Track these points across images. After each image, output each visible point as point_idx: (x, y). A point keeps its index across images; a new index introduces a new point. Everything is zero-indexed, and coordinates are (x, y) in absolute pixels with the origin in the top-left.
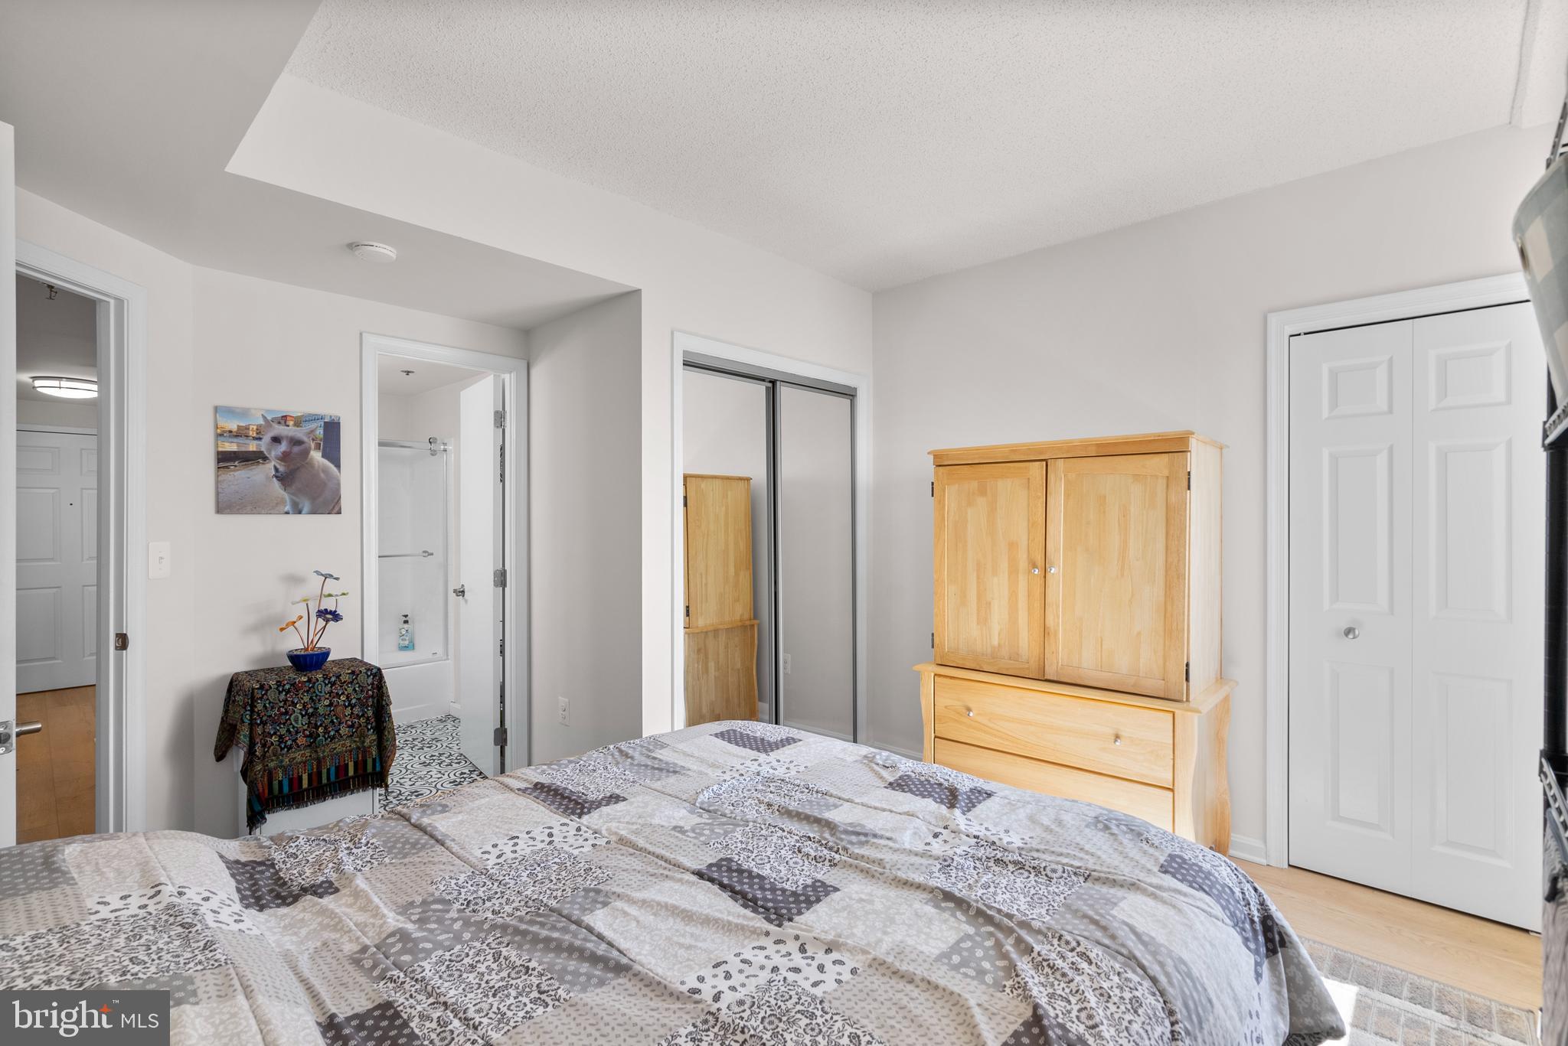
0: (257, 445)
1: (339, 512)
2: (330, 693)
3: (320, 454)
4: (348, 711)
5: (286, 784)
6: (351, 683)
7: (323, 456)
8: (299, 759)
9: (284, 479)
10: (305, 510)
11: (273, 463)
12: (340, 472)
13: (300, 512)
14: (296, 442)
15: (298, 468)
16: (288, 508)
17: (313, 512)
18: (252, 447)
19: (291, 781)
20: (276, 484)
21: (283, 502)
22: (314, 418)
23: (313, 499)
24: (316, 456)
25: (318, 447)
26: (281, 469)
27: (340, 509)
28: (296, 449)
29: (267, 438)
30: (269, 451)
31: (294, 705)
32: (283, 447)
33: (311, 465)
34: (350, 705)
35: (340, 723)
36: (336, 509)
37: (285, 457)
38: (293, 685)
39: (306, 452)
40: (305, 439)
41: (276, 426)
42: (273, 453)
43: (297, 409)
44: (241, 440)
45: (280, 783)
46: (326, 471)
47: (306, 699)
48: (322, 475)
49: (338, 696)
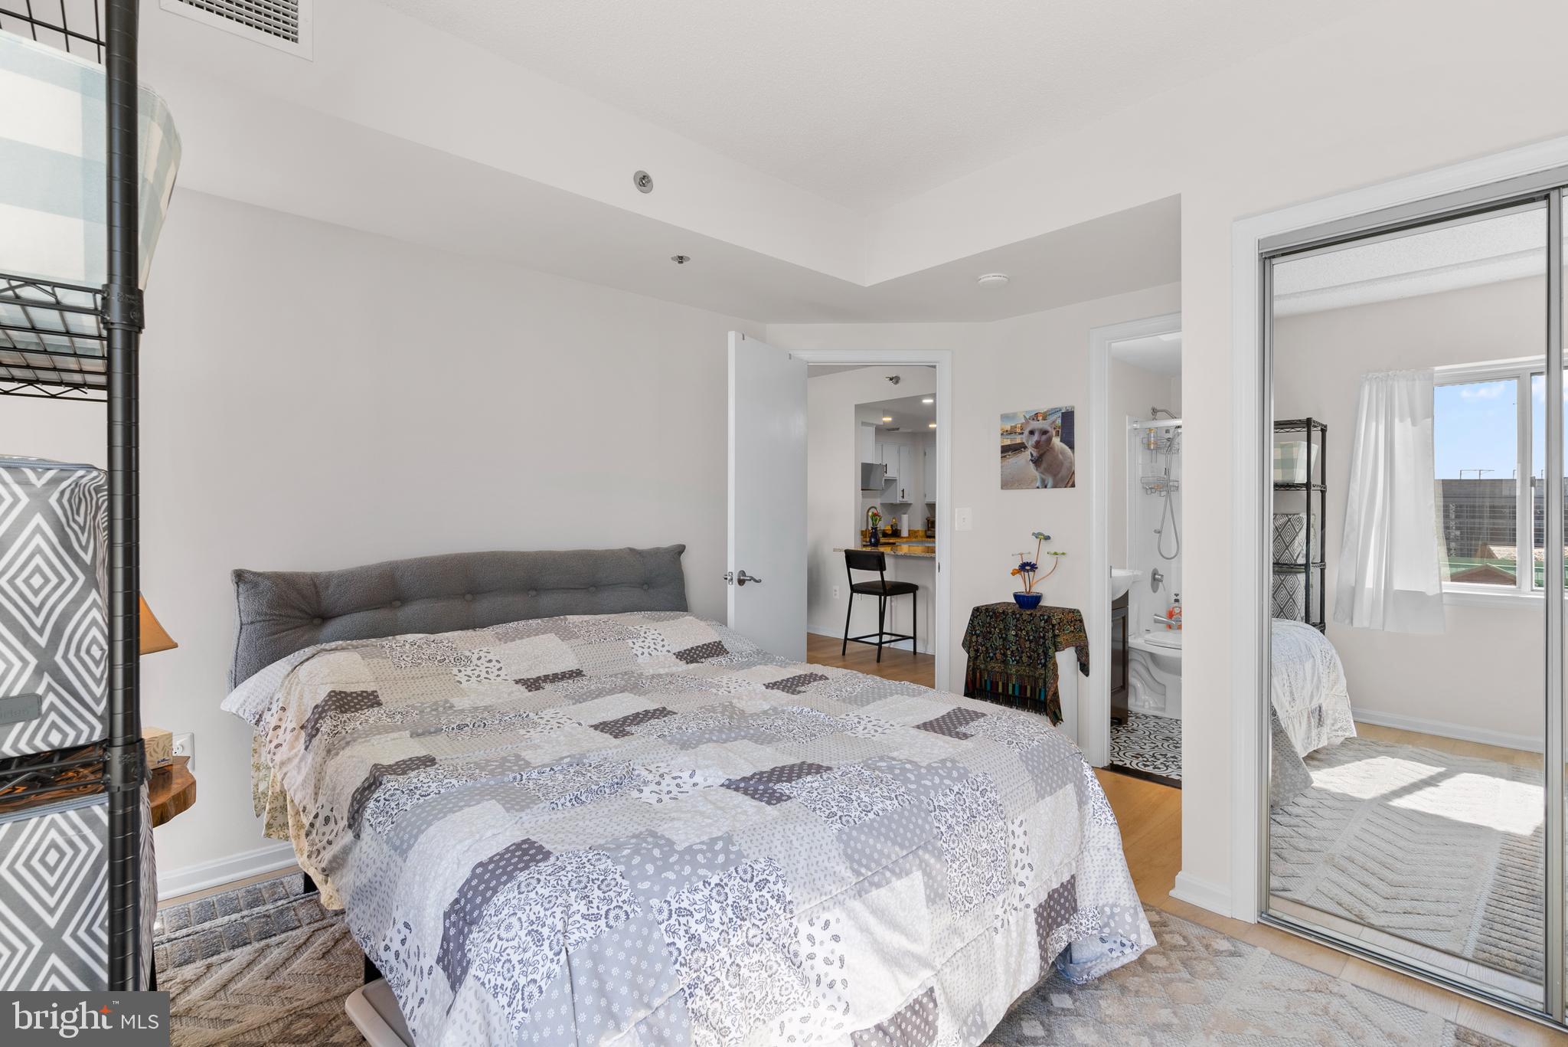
0: (1022, 438)
1: (1073, 486)
2: (1016, 626)
3: (1059, 439)
4: (1027, 644)
5: (988, 683)
6: (1030, 622)
7: (1061, 441)
8: (997, 669)
9: (1037, 462)
10: (1049, 485)
11: (1030, 450)
12: (1073, 452)
13: (1046, 487)
14: (1045, 432)
15: (1045, 453)
16: (1038, 484)
17: (1055, 486)
18: (1018, 440)
19: (992, 682)
20: (1032, 465)
21: (1035, 480)
22: (1055, 411)
23: (1055, 476)
24: (1056, 441)
25: (1057, 434)
26: (1035, 454)
27: (1074, 482)
28: (1044, 438)
29: (1026, 432)
30: (1028, 441)
31: (995, 628)
32: (1036, 437)
33: (1052, 449)
34: (1029, 640)
35: (1023, 652)
36: (1070, 483)
37: (1037, 445)
38: (994, 613)
39: (1049, 440)
40: (1049, 429)
41: (1031, 422)
42: (1030, 443)
43: (1043, 407)
44: (1013, 436)
45: (986, 681)
46: (1063, 453)
47: (1002, 626)
48: (1060, 456)
49: (1021, 630)
